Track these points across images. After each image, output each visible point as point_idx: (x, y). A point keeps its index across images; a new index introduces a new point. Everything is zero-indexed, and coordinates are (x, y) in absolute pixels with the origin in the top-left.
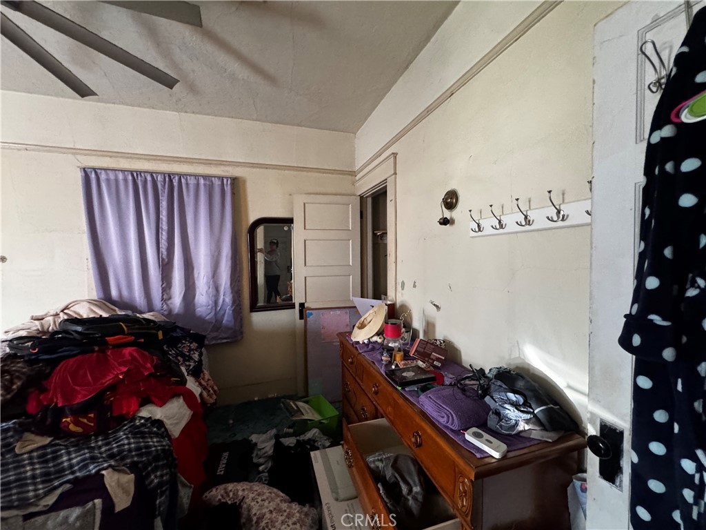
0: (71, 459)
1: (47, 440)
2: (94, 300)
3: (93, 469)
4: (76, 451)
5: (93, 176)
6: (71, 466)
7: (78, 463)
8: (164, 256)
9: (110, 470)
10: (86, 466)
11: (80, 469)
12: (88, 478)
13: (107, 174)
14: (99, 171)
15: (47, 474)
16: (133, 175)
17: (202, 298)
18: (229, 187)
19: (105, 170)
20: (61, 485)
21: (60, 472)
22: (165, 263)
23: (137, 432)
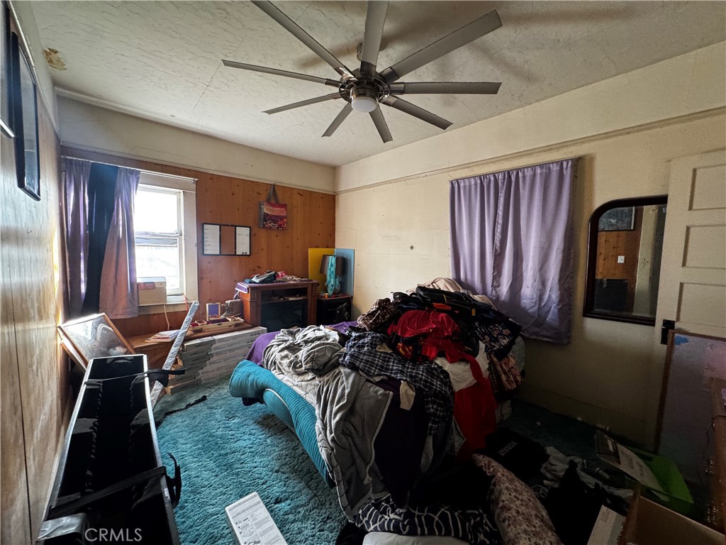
0: (394, 366)
1: (390, 351)
2: (449, 279)
3: (399, 376)
4: (397, 363)
5: (456, 186)
6: (392, 370)
7: (395, 370)
8: (498, 248)
9: (406, 382)
10: (396, 373)
11: (394, 374)
12: (394, 379)
13: (464, 182)
14: (459, 181)
15: (382, 367)
16: (481, 179)
17: (528, 290)
18: (569, 169)
19: (463, 179)
20: (383, 375)
21: (387, 369)
22: (497, 253)
23: (430, 371)
